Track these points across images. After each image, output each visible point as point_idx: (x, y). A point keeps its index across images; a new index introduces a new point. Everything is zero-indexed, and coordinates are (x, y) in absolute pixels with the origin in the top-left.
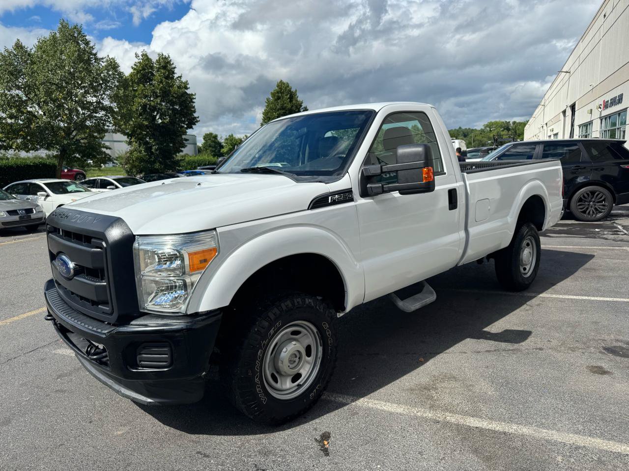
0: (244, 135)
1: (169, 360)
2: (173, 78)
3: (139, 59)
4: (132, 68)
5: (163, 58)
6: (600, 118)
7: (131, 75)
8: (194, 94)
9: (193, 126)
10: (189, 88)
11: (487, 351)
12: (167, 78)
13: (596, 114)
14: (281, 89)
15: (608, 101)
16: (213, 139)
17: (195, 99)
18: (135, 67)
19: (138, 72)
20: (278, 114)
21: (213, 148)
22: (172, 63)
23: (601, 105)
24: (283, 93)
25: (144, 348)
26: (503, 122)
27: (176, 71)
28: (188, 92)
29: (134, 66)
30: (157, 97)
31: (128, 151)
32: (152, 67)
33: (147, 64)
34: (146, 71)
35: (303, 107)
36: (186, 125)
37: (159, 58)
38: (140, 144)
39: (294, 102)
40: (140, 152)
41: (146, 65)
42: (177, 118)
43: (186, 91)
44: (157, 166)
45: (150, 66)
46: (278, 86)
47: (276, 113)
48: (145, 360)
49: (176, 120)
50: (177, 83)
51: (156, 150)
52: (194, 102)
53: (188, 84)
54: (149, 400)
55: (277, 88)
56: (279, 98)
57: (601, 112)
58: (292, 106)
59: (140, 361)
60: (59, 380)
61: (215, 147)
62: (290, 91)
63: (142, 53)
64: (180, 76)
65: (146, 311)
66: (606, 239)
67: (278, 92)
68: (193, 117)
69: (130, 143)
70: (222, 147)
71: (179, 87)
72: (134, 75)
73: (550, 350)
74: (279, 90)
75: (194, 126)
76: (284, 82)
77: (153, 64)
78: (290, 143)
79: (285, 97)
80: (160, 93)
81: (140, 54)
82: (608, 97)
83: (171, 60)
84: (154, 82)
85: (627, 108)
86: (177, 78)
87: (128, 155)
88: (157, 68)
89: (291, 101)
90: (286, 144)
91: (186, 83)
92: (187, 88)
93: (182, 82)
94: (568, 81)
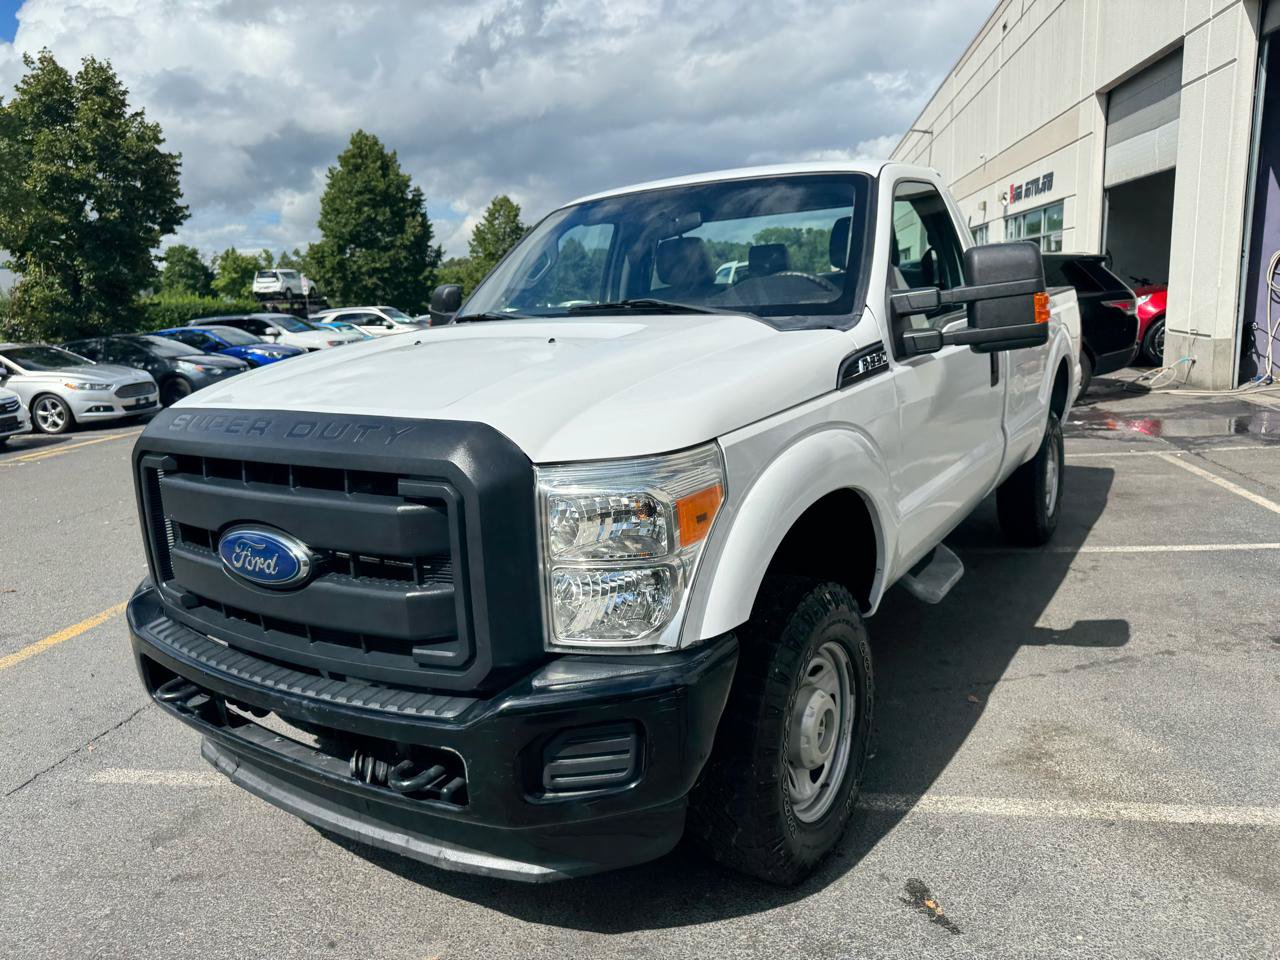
0: (261, 250)
1: (631, 766)
2: (121, 115)
3: (33, 69)
4: (17, 88)
5: (94, 68)
6: (1004, 218)
7: (15, 105)
8: (175, 153)
9: (175, 227)
10: (164, 140)
11: (1079, 667)
12: (108, 115)
13: (996, 212)
14: (360, 148)
15: (1020, 187)
16: (189, 259)
17: (180, 165)
18: (25, 87)
19: (32, 100)
20: (357, 203)
21: (191, 278)
22: (117, 81)
23: (1006, 193)
24: (366, 157)
25: (567, 744)
26: (789, 230)
27: (128, 99)
28: (162, 149)
29: (21, 85)
30: (86, 159)
31: (18, 284)
32: (68, 90)
33: (56, 82)
34: (55, 97)
35: (411, 189)
36: (159, 224)
37: (86, 68)
38: (48, 269)
39: (392, 177)
40: (50, 287)
41: (54, 84)
42: (138, 209)
43: (156, 146)
44: (95, 318)
45: (63, 86)
46: (353, 142)
47: (352, 200)
48: (567, 773)
49: (136, 214)
50: (134, 127)
51: (90, 282)
52: (178, 174)
53: (160, 131)
54: (536, 869)
55: (351, 147)
56: (357, 168)
57: (1006, 207)
58: (389, 186)
59: (553, 777)
60: (160, 849)
61: (193, 277)
62: (382, 153)
63: (40, 56)
64: (139, 111)
65: (557, 650)
66: (1107, 438)
67: (354, 156)
68: (173, 206)
69: (21, 268)
70: (211, 277)
71: (141, 138)
72: (25, 107)
73: (1188, 653)
74: (356, 151)
75: (177, 228)
76: (368, 134)
77: (70, 81)
78: (388, 265)
79: (372, 165)
80: (93, 150)
81: (35, 57)
82: (1021, 179)
83: (114, 75)
84: (77, 124)
85: (1062, 199)
86: (133, 116)
87: (18, 294)
88: (80, 91)
89: (384, 176)
90: (378, 265)
91: (156, 129)
92: (159, 141)
93: (147, 127)
94: (928, 150)
